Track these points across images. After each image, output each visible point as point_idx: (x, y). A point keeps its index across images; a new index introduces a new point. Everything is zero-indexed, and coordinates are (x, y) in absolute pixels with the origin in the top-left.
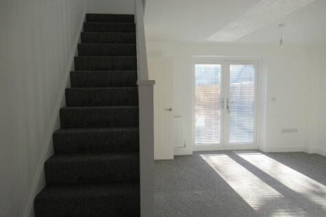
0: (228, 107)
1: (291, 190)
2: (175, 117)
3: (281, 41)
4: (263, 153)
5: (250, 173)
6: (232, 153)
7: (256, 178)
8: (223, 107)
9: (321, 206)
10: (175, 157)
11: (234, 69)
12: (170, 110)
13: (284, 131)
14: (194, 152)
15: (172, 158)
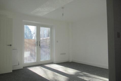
0: (39, 45)
2: (13, 50)
8: (37, 45)
10: (13, 71)
11: (42, 29)
12: (11, 45)
13: (61, 54)
14: (23, 67)
15: (12, 72)
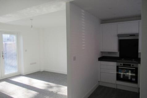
0: (3, 56)
1: (40, 89)
3: (32, 26)
4: (23, 76)
5: (21, 87)
6: (7, 79)
7: (24, 89)
9: (52, 91)
13: (31, 64)
